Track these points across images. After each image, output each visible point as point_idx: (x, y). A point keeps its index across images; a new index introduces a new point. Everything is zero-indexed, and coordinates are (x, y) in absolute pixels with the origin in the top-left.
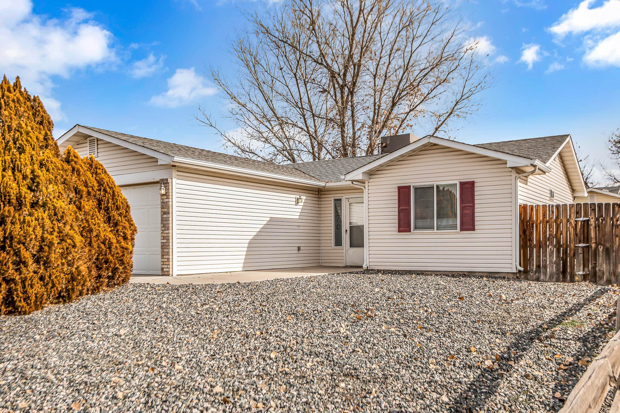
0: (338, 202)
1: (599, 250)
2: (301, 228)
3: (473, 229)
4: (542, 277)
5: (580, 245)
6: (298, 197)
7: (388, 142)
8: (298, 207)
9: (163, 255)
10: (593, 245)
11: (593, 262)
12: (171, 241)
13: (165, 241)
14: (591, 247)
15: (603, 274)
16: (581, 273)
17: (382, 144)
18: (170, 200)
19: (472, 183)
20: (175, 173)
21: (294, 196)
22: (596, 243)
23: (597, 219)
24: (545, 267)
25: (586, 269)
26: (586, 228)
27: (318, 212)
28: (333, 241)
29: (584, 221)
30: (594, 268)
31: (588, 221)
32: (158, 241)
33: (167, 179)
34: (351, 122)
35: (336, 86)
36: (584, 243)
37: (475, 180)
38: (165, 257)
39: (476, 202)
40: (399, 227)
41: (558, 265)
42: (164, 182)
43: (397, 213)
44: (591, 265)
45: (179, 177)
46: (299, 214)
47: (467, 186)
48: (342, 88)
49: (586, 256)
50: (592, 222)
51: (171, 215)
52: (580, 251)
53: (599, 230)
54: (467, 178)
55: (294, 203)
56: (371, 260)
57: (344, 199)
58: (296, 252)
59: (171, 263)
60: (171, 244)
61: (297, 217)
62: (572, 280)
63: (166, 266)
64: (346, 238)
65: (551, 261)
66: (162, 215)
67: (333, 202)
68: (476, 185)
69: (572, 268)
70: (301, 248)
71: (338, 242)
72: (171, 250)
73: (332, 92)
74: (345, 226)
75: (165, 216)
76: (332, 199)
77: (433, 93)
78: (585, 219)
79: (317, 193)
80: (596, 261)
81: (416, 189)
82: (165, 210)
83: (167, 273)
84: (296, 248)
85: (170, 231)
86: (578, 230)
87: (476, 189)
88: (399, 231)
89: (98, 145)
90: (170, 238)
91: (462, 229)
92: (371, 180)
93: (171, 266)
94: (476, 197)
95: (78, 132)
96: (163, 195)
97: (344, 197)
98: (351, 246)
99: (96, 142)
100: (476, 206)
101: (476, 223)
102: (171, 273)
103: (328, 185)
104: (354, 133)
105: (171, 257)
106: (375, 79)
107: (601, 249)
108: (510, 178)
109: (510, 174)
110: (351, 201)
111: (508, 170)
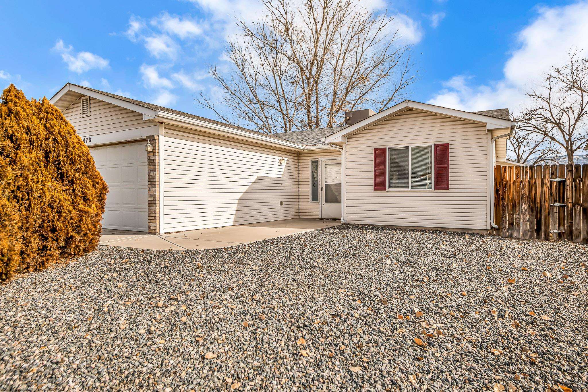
0: (315, 164)
1: (575, 210)
2: (283, 185)
3: (448, 188)
4: (515, 234)
5: (555, 204)
6: (281, 158)
7: (351, 116)
8: (281, 167)
9: (149, 213)
10: (570, 205)
11: (569, 221)
12: (157, 199)
13: (152, 199)
14: (568, 207)
15: (580, 232)
16: (556, 231)
17: (346, 117)
18: (157, 157)
19: (447, 146)
20: (161, 130)
21: (278, 158)
22: (572, 202)
23: (574, 180)
24: (519, 225)
25: (562, 228)
26: (561, 188)
27: (297, 172)
28: (310, 197)
29: (560, 182)
30: (571, 226)
31: (564, 182)
32: (146, 199)
33: (153, 136)
34: (315, 105)
35: (304, 77)
36: (559, 202)
37: (450, 143)
38: (152, 215)
39: (451, 163)
40: (375, 185)
41: (531, 223)
42: (151, 139)
43: (373, 173)
44: (567, 223)
45: (166, 134)
46: (282, 173)
47: (442, 148)
48: (309, 79)
49: (562, 215)
50: (569, 182)
51: (157, 172)
52: (555, 210)
53: (576, 190)
54: (442, 141)
55: (278, 164)
56: (348, 215)
57: (320, 161)
58: (279, 206)
59: (157, 221)
60: (157, 202)
61: (281, 176)
62: (547, 238)
63: (153, 225)
64: (321, 194)
65: (525, 220)
66: (149, 173)
67: (310, 163)
68: (450, 147)
69: (547, 226)
70: (284, 203)
71: (315, 198)
72: (157, 208)
73: (301, 83)
74: (321, 184)
75: (152, 174)
76: (310, 161)
77: (378, 84)
78: (560, 179)
79: (297, 155)
80: (572, 220)
81: (391, 150)
82: (152, 167)
83: (153, 231)
84: (279, 204)
85: (157, 189)
86: (553, 190)
87: (450, 151)
88: (375, 189)
89: (90, 104)
90: (157, 196)
91: (436, 188)
92: (348, 143)
93: (158, 225)
94: (450, 159)
95: (69, 91)
96: (149, 152)
97: (320, 159)
98: (326, 202)
99: (88, 102)
100: (451, 167)
101: (450, 183)
102: (157, 231)
103: (307, 148)
104: (318, 113)
105: (157, 215)
106: (335, 71)
107: (578, 208)
108: (485, 140)
109: (486, 136)
110: (327, 162)
111: (483, 132)
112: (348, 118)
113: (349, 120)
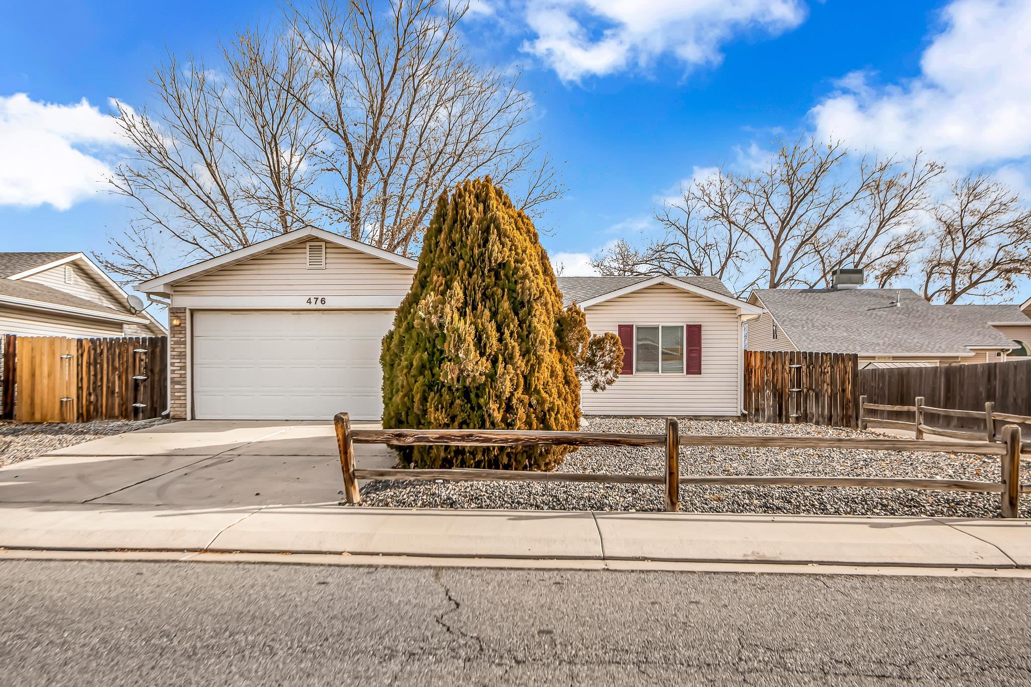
1: (809, 394)
3: (700, 373)
4: (761, 420)
5: (793, 390)
10: (805, 390)
11: (805, 405)
14: (803, 392)
15: (813, 415)
16: (794, 415)
19: (699, 327)
22: (807, 388)
23: (808, 367)
24: (763, 410)
25: (799, 412)
26: (798, 373)
29: (797, 368)
30: (806, 410)
31: (801, 367)
36: (797, 387)
37: (702, 324)
39: (703, 345)
41: (774, 408)
44: (803, 407)
47: (694, 329)
49: (799, 400)
50: (804, 368)
52: (795, 395)
53: (809, 376)
54: (694, 321)
62: (787, 422)
65: (768, 405)
68: (703, 329)
69: (787, 411)
78: (798, 366)
80: (807, 404)
81: (639, 328)
86: (792, 376)
87: (702, 332)
91: (688, 372)
94: (703, 341)
99: (324, 250)
100: (703, 350)
101: (703, 367)
107: (811, 393)
108: (736, 324)
109: (736, 320)
111: (734, 316)
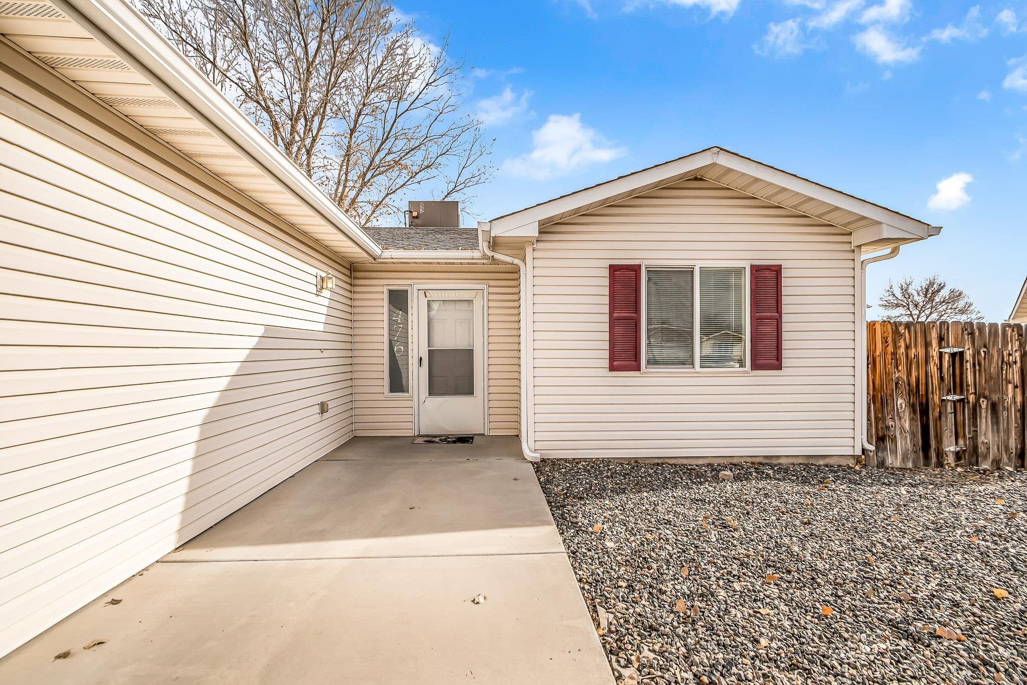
0: (399, 296)
1: (980, 406)
2: (326, 354)
3: (779, 367)
5: (950, 398)
6: (324, 275)
8: (319, 300)
10: (972, 398)
11: (972, 429)
14: (969, 402)
15: (988, 449)
16: (952, 448)
17: (411, 212)
19: (777, 271)
21: (314, 271)
22: (975, 393)
23: (977, 352)
24: (894, 440)
25: (961, 442)
26: (957, 366)
27: (349, 317)
28: (386, 382)
29: (954, 355)
30: (974, 438)
31: (962, 354)
36: (955, 393)
37: (783, 264)
39: (785, 309)
40: (612, 359)
41: (913, 435)
43: (606, 327)
44: (969, 433)
46: (323, 319)
47: (767, 274)
49: (960, 417)
50: (968, 355)
52: (949, 408)
53: (980, 371)
54: (767, 258)
55: (315, 289)
56: (540, 436)
57: (416, 292)
58: (318, 417)
61: (321, 327)
62: (940, 464)
64: (418, 376)
65: (903, 429)
67: (386, 296)
68: (784, 274)
69: (939, 441)
70: (330, 406)
71: (397, 383)
74: (417, 350)
76: (385, 290)
78: (956, 350)
79: (348, 273)
80: (977, 427)
81: (653, 272)
84: (317, 409)
86: (945, 370)
87: (784, 282)
88: (612, 368)
91: (755, 366)
92: (542, 245)
94: (784, 300)
97: (416, 287)
98: (431, 393)
100: (785, 318)
101: (784, 354)
103: (387, 254)
107: (984, 404)
108: (851, 264)
109: (852, 256)
110: (433, 296)
111: (847, 247)
112: (415, 214)
113: (417, 217)
